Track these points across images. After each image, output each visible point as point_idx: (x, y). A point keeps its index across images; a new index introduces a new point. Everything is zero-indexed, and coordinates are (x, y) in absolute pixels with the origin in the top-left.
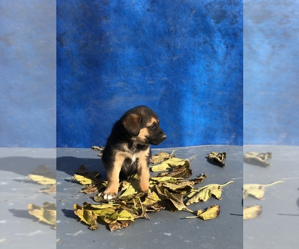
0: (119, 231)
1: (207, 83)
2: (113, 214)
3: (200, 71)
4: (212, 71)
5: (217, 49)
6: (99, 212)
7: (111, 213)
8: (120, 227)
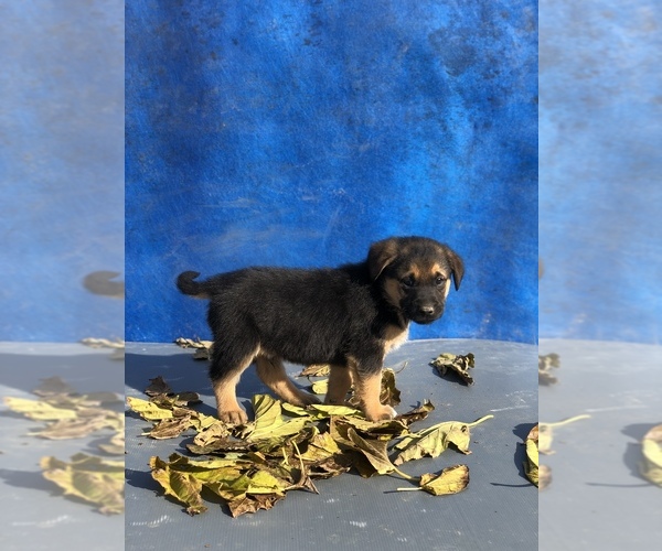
0: (250, 516)
1: (430, 204)
2: (236, 480)
3: (418, 177)
4: (443, 177)
5: (454, 132)
6: (205, 475)
7: (232, 478)
8: (253, 509)
